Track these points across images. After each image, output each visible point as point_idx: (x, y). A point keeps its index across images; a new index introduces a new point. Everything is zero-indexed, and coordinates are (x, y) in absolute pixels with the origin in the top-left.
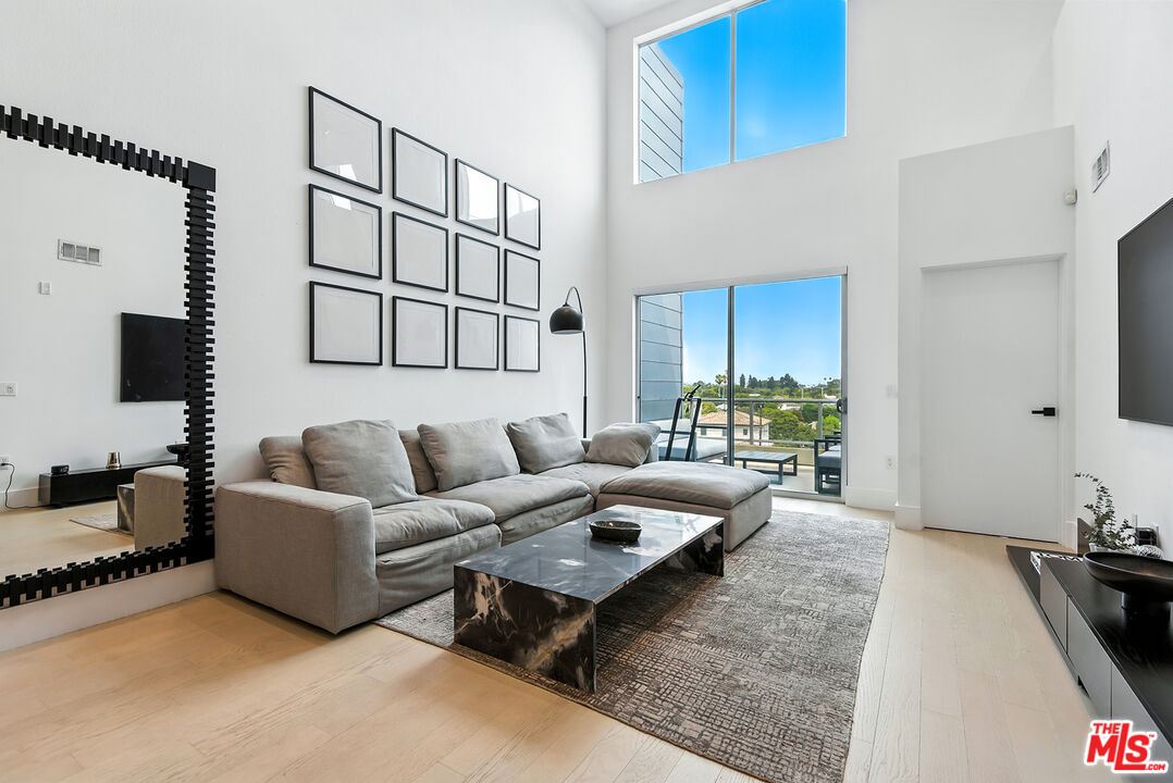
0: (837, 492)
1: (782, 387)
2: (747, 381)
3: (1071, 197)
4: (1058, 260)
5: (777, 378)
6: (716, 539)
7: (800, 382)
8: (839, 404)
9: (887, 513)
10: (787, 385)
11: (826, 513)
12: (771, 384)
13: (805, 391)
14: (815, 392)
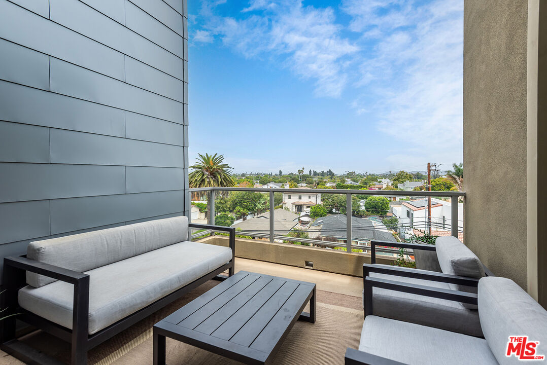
2: (312, 173)
5: (325, 172)
7: (335, 173)
10: (330, 174)
12: (323, 174)
13: (337, 177)
14: (342, 177)
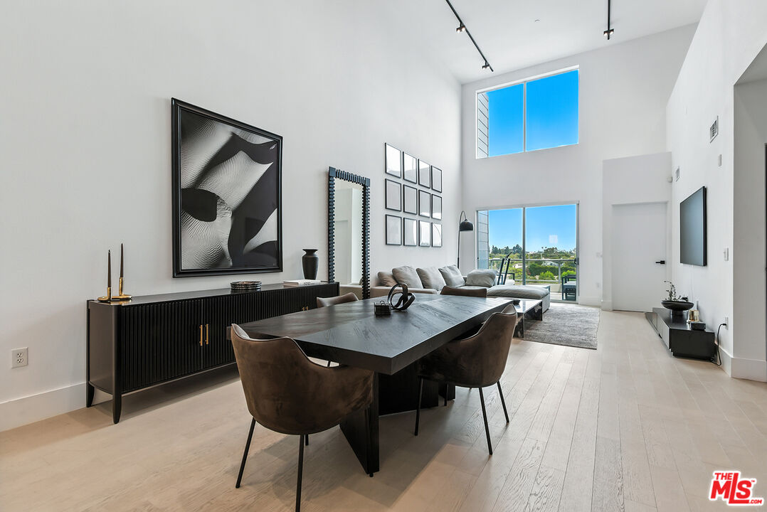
0: (574, 299)
1: (514, 254)
3: (670, 180)
4: (666, 203)
5: (511, 248)
6: (540, 307)
7: (527, 250)
8: (575, 260)
9: (599, 307)
10: (518, 252)
11: (570, 307)
12: (507, 251)
14: (537, 255)
